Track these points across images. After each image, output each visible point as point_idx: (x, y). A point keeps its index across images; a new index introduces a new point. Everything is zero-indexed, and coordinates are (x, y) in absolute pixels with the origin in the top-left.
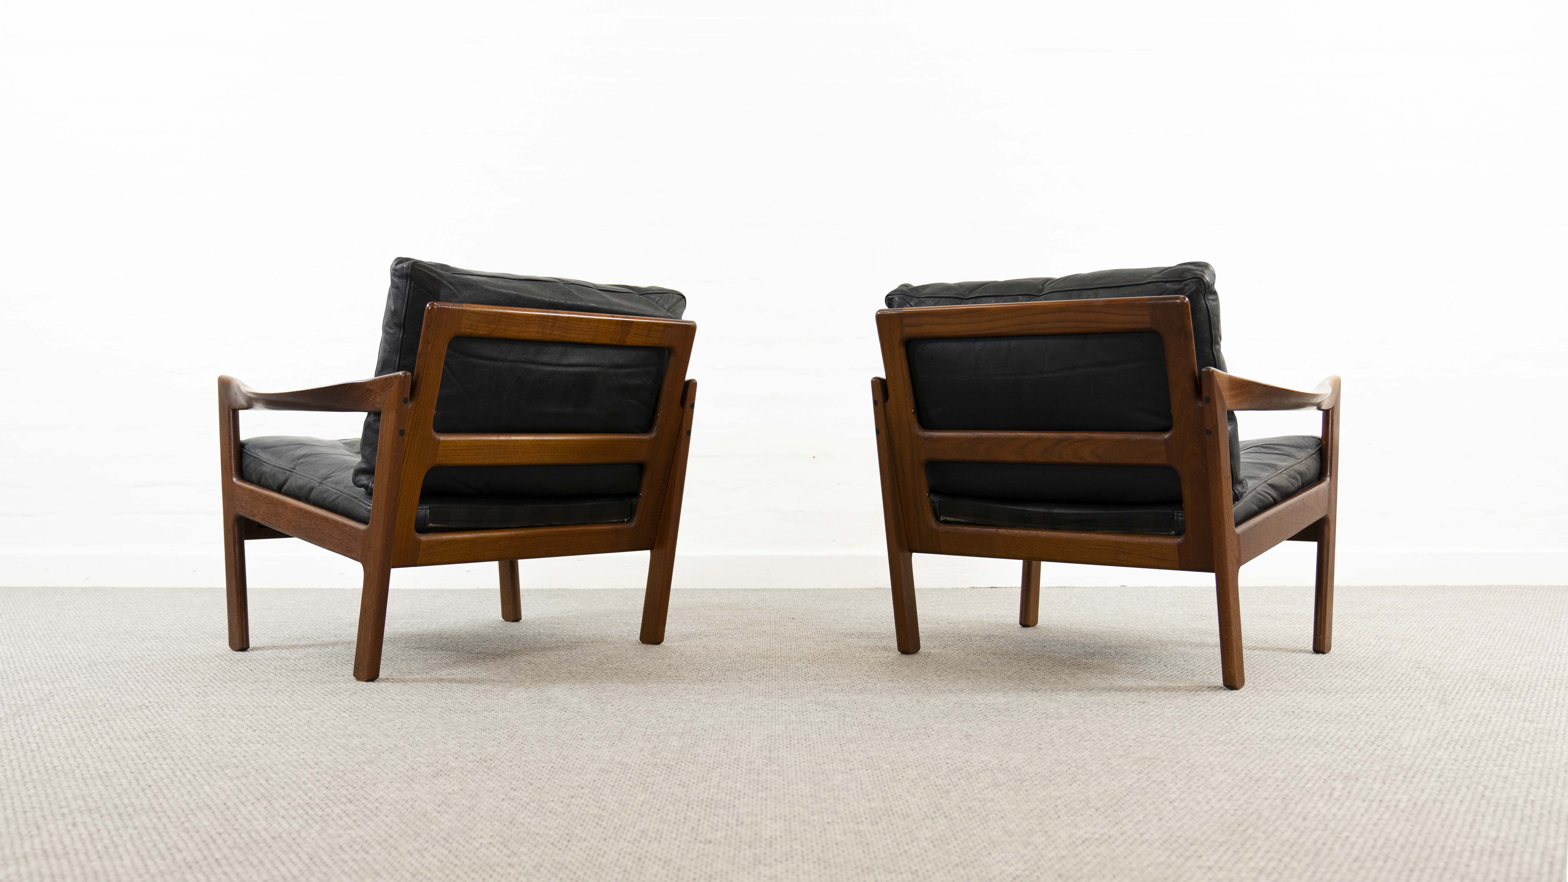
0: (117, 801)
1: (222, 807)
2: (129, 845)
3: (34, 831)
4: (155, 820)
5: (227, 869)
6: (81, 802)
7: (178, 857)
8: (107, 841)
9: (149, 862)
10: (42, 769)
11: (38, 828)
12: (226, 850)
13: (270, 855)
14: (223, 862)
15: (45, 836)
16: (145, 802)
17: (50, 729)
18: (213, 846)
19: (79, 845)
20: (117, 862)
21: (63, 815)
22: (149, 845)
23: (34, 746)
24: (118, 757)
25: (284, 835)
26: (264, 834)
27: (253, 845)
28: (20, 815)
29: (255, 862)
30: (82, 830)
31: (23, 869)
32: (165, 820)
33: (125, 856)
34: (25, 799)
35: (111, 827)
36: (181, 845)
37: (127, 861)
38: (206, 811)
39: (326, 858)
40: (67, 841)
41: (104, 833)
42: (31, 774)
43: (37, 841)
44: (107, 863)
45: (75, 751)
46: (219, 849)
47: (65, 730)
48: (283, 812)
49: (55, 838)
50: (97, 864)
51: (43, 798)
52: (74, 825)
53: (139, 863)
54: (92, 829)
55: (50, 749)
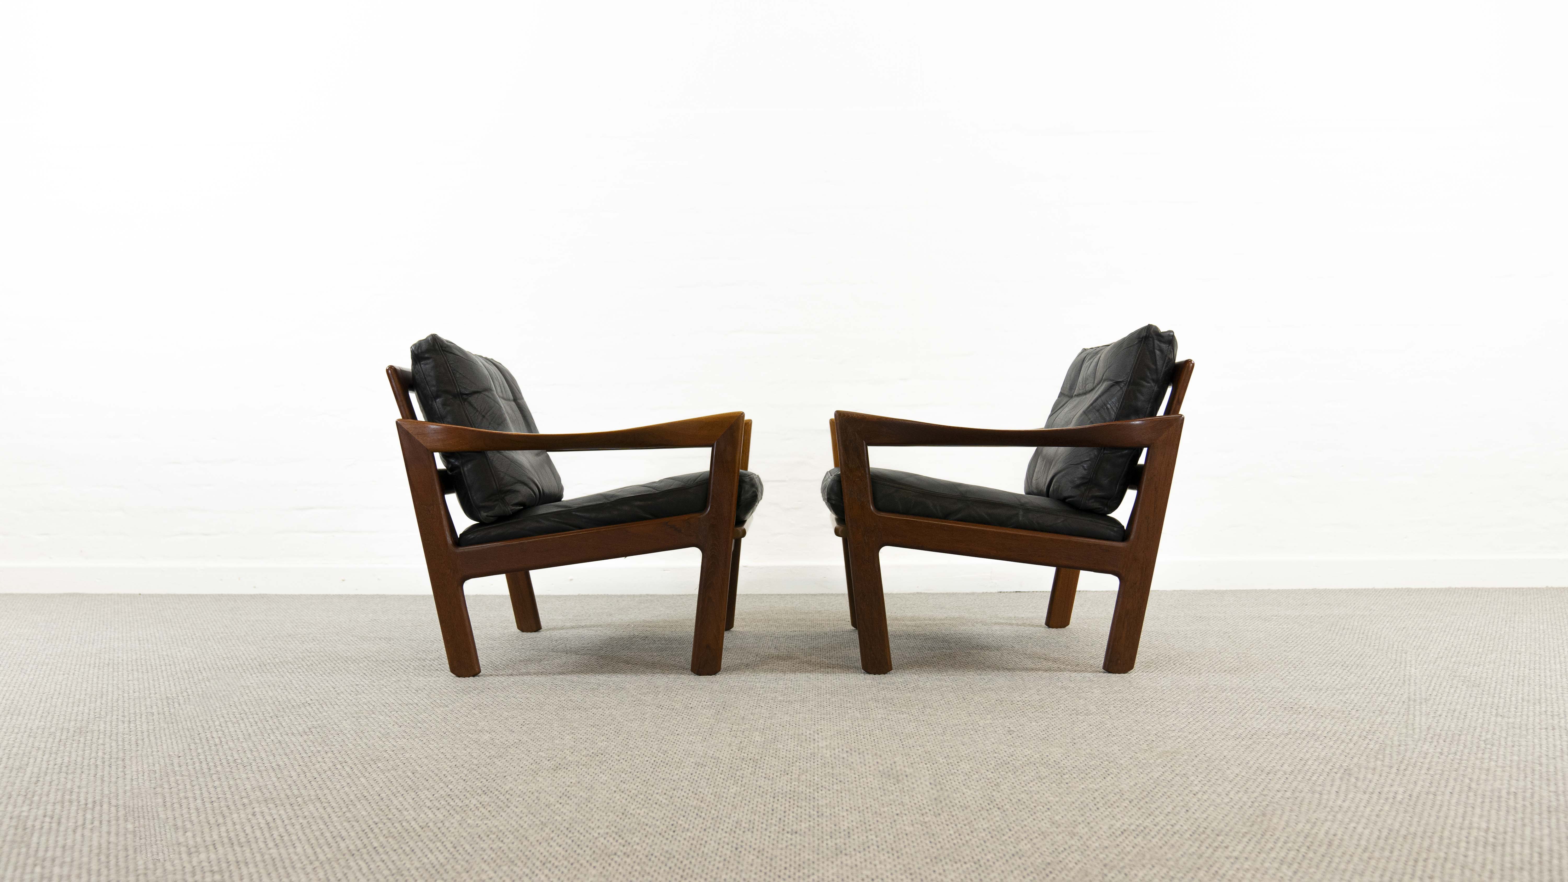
0: (288, 792)
1: (377, 798)
2: (300, 834)
3: (221, 820)
4: (321, 810)
5: (384, 857)
6: (259, 794)
7: (343, 845)
8: (282, 830)
9: (318, 850)
10: (224, 761)
11: (224, 817)
12: (382, 839)
13: (420, 844)
14: (381, 850)
15: (230, 824)
16: (312, 793)
17: (230, 724)
18: (371, 835)
19: (258, 833)
20: (291, 850)
21: (244, 805)
22: (318, 833)
23: (217, 740)
24: (288, 751)
25: (431, 824)
26: (413, 823)
27: (405, 834)
28: (208, 805)
29: (408, 850)
30: (261, 820)
31: (213, 856)
32: (329, 809)
33: (297, 844)
34: (212, 790)
35: (284, 817)
36: (344, 833)
37: (299, 850)
38: (364, 802)
39: (467, 847)
40: (248, 830)
41: (279, 822)
42: (215, 766)
43: (223, 829)
44: (283, 851)
45: (251, 745)
46: (376, 838)
47: (242, 725)
48: (428, 804)
49: (238, 827)
50: (274, 851)
51: (226, 789)
52: (254, 814)
53: (310, 851)
54: (269, 819)
55: (231, 744)
